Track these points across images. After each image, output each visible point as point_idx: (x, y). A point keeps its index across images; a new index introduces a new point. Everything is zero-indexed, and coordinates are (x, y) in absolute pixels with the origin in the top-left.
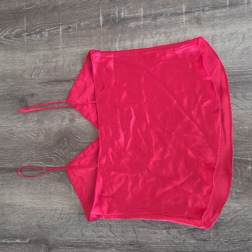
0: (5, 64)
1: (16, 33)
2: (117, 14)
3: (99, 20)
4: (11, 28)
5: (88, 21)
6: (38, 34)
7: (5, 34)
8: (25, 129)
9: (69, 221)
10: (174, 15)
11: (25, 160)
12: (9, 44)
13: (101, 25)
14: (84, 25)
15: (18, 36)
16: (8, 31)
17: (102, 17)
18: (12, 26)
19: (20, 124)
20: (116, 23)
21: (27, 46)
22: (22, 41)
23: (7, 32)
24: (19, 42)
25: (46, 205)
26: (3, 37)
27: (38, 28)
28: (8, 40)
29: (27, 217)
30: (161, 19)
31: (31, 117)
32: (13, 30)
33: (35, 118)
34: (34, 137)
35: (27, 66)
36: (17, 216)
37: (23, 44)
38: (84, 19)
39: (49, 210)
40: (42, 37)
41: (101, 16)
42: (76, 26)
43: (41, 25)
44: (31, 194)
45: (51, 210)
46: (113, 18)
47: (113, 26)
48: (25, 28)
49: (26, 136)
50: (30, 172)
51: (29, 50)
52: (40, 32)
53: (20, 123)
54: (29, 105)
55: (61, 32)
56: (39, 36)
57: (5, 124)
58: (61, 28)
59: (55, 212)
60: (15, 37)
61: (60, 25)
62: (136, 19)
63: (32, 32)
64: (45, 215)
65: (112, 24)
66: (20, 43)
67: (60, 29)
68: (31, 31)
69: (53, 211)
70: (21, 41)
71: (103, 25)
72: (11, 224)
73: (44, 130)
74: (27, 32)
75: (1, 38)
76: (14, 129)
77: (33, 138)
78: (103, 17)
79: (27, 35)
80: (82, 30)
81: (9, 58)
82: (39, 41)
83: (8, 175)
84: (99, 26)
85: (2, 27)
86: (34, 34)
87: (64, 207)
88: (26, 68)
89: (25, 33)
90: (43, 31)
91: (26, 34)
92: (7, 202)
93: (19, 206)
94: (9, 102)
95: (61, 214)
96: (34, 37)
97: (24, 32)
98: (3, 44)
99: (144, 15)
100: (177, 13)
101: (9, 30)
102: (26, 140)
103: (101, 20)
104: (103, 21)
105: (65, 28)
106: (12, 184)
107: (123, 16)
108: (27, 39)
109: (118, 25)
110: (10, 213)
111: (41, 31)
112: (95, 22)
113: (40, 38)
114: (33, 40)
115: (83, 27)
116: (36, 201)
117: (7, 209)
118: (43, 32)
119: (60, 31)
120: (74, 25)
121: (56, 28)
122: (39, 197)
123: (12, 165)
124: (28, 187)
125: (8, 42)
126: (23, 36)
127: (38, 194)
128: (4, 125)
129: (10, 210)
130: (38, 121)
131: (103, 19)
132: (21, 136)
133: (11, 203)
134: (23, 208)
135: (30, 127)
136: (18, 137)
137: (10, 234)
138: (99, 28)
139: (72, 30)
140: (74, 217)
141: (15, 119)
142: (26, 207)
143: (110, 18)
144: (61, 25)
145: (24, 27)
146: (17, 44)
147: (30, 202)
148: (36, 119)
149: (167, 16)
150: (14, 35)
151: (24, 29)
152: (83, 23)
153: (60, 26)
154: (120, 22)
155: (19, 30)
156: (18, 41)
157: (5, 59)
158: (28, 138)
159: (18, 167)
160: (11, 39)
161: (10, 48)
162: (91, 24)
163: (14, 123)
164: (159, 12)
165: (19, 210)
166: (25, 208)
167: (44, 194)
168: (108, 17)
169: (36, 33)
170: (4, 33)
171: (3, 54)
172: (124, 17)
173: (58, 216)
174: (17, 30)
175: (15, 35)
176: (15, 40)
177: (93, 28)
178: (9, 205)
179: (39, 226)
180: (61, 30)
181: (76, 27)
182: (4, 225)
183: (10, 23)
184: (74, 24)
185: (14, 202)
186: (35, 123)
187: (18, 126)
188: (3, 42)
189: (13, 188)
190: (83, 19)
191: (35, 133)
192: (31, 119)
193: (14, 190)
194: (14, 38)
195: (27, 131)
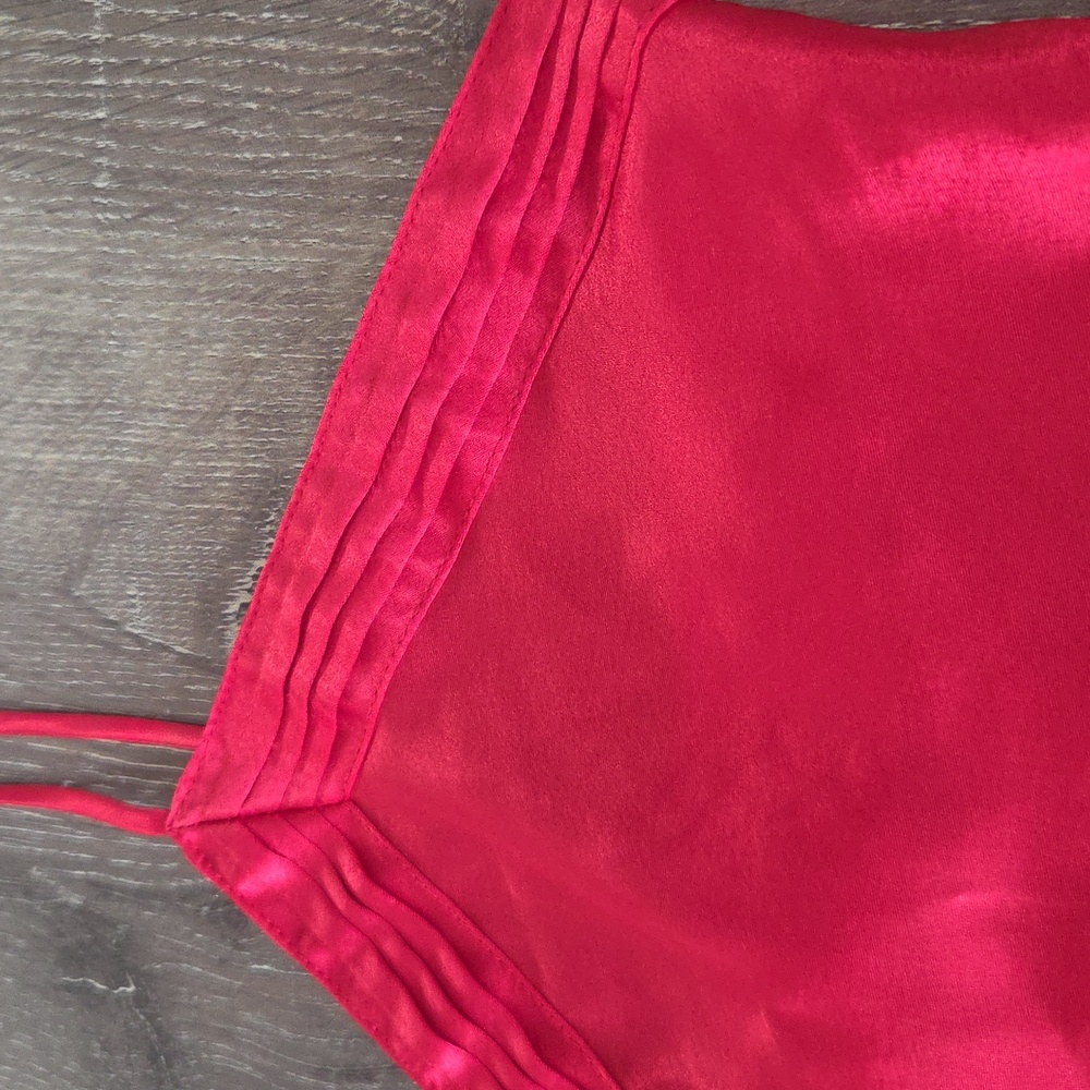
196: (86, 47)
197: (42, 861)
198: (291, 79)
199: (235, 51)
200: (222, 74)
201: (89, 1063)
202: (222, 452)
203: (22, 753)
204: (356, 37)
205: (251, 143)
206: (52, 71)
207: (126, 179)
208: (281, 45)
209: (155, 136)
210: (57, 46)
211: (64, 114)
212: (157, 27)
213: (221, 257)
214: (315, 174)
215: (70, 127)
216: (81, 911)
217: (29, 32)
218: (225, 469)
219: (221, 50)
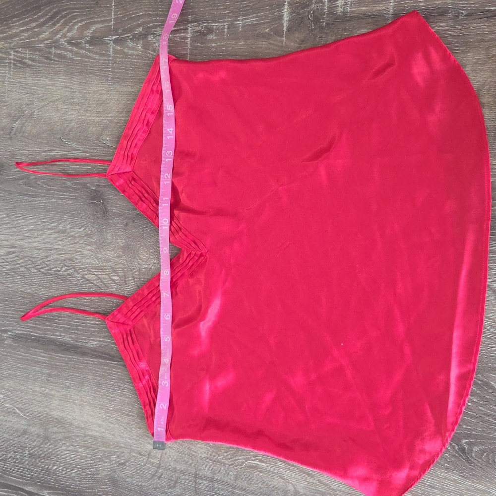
0: (66, 107)
1: (92, 33)
2: (326, 3)
3: (281, 17)
4: (85, 20)
5: (254, 17)
6: (138, 39)
7: (69, 35)
8: (99, 262)
9: (174, 486)
10: (477, 17)
11: (94, 332)
12: (77, 60)
13: (285, 29)
14: (244, 26)
15: (98, 40)
16: (76, 27)
17: (287, 9)
18: (84, 15)
19: (89, 250)
20: (322, 28)
21: (113, 68)
22: (104, 54)
23: (75, 31)
24: (97, 57)
25: (129, 439)
26: (66, 41)
27: (139, 26)
28: (75, 49)
29: (92, 455)
30: (440, 26)
31: (113, 237)
32: (86, 27)
33: (119, 241)
34: (116, 283)
35: (112, 117)
36: (73, 449)
37: (105, 63)
38: (246, 11)
39: (136, 453)
40: (148, 49)
41: (286, 7)
42: (226, 27)
43: (146, 19)
44: (101, 409)
45: (140, 454)
46: (316, 14)
47: (312, 34)
48: (113, 22)
49: (99, 278)
50: (103, 361)
51: (118, 78)
52: (144, 36)
53: (89, 248)
54: (109, 208)
55: (189, 40)
56: (140, 47)
57: (60, 243)
58: (190, 30)
59: (148, 459)
60: (90, 43)
61: (188, 22)
62: (375, 19)
63: (126, 34)
64: (127, 461)
65: (312, 30)
66: (99, 60)
67: (187, 33)
68: (123, 30)
69: (144, 456)
70: (101, 55)
71: (289, 29)
72: (61, 462)
73: (137, 273)
74: (115, 32)
75: (62, 44)
76: (76, 259)
77: (113, 285)
78: (290, 8)
79: (115, 41)
80: (238, 39)
81: (75, 92)
82: (139, 59)
83: (60, 357)
84: (278, 32)
85: (65, 16)
86: (131, 39)
87: (166, 454)
88: (108, 120)
89: (112, 36)
90: (151, 34)
91: (113, 38)
92: (56, 414)
93: (76, 427)
94: (71, 196)
95: (159, 467)
96: (130, 49)
97: (109, 32)
98: (64, 57)
99: (395, 10)
100: (488, 11)
101: (80, 24)
102: (98, 286)
103: (286, 17)
104: (290, 20)
105: (200, 32)
106: (67, 379)
107: (340, 10)
108: (115, 51)
109: (326, 33)
110: (60, 440)
111: (145, 34)
112: (271, 22)
113: (142, 52)
114: (126, 55)
115: (241, 32)
116: (112, 425)
117: (55, 429)
118: (150, 38)
119: (187, 38)
120: (221, 24)
121: (178, 28)
122: (117, 420)
123: (70, 337)
124: (97, 391)
125: (77, 54)
126: (107, 44)
127: (116, 411)
128: (56, 247)
129: (60, 433)
130: (126, 248)
131: (290, 13)
132: (91, 276)
133: (63, 418)
134: (86, 436)
135: (109, 261)
136: (84, 278)
137: (57, 481)
138: (279, 38)
139: (215, 38)
140: (185, 479)
141: (80, 237)
142: (90, 433)
143: (309, 12)
144: (191, 22)
145: (110, 20)
146: (93, 61)
147: (100, 426)
148: (121, 242)
149: (458, 17)
150: (88, 39)
151: (110, 24)
152: (243, 20)
153: (188, 24)
154: (333, 24)
155: (99, 26)
156: (96, 53)
157: (67, 93)
158: (104, 284)
159: (79, 344)
160: (81, 48)
161: (79, 69)
162: (261, 24)
163: (78, 246)
164: (439, 5)
165: (78, 436)
166: (88, 435)
167: (128, 415)
168: (303, 8)
169: (135, 38)
170: (69, 31)
171: (64, 82)
172: (345, 13)
173: (153, 470)
174: (94, 28)
175: (91, 38)
176: (89, 51)
177: (263, 36)
178: (59, 422)
179: (114, 482)
180: (189, 35)
181: (226, 30)
182: (47, 461)
183: (81, 8)
184: (222, 22)
185: (68, 416)
186: (120, 252)
187: (86, 252)
188: (66, 54)
189: (68, 387)
190: (242, 11)
191: (118, 276)
192: (112, 242)
193: (69, 391)
194: (87, 45)
195: (102, 269)
196: (109, 60)
197: (88, 183)
198: (136, 65)
199: (129, 61)
200: (127, 64)
201: (93, 215)
202: (123, 117)
203: (87, 165)
204: (145, 60)
205: (131, 74)
206: (104, 63)
207: (113, 78)
208: (135, 61)
209: (117, 72)
210: (105, 60)
211: (105, 69)
212: (120, 58)
213: (125, 89)
214: (139, 78)
215: (106, 71)
216: (95, 190)
217: (101, 58)
218: (123, 119)
219: (128, 61)
